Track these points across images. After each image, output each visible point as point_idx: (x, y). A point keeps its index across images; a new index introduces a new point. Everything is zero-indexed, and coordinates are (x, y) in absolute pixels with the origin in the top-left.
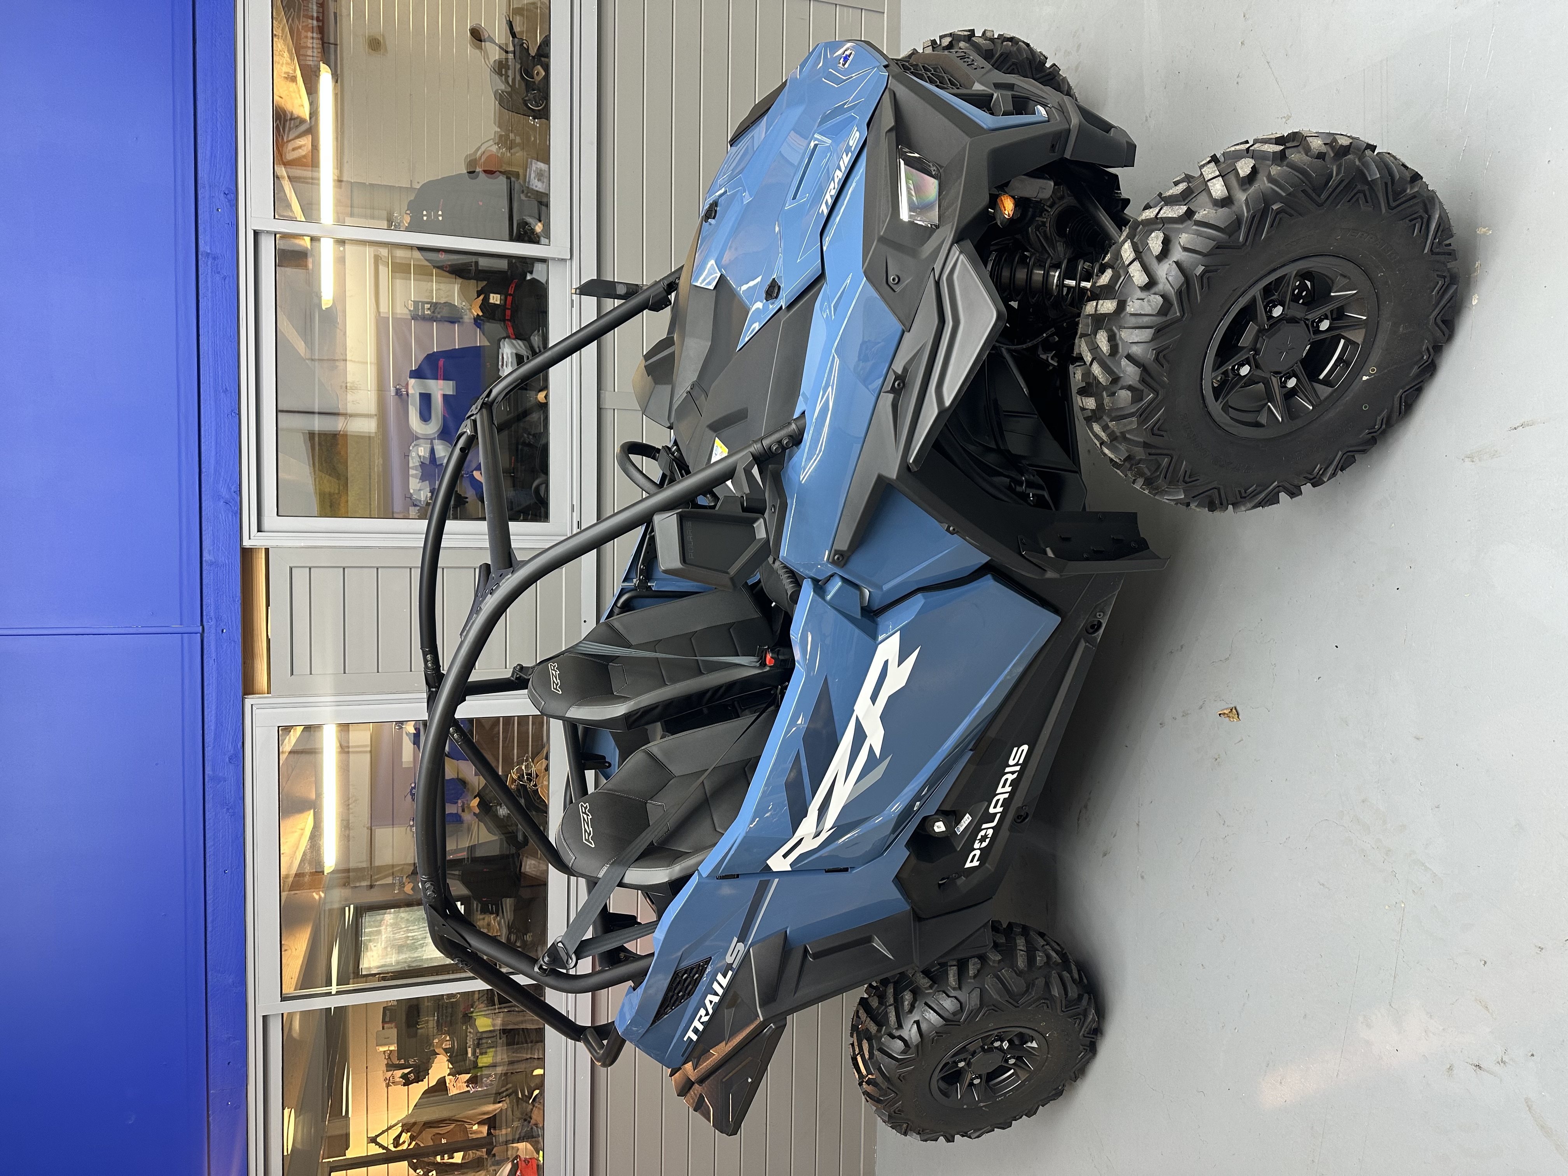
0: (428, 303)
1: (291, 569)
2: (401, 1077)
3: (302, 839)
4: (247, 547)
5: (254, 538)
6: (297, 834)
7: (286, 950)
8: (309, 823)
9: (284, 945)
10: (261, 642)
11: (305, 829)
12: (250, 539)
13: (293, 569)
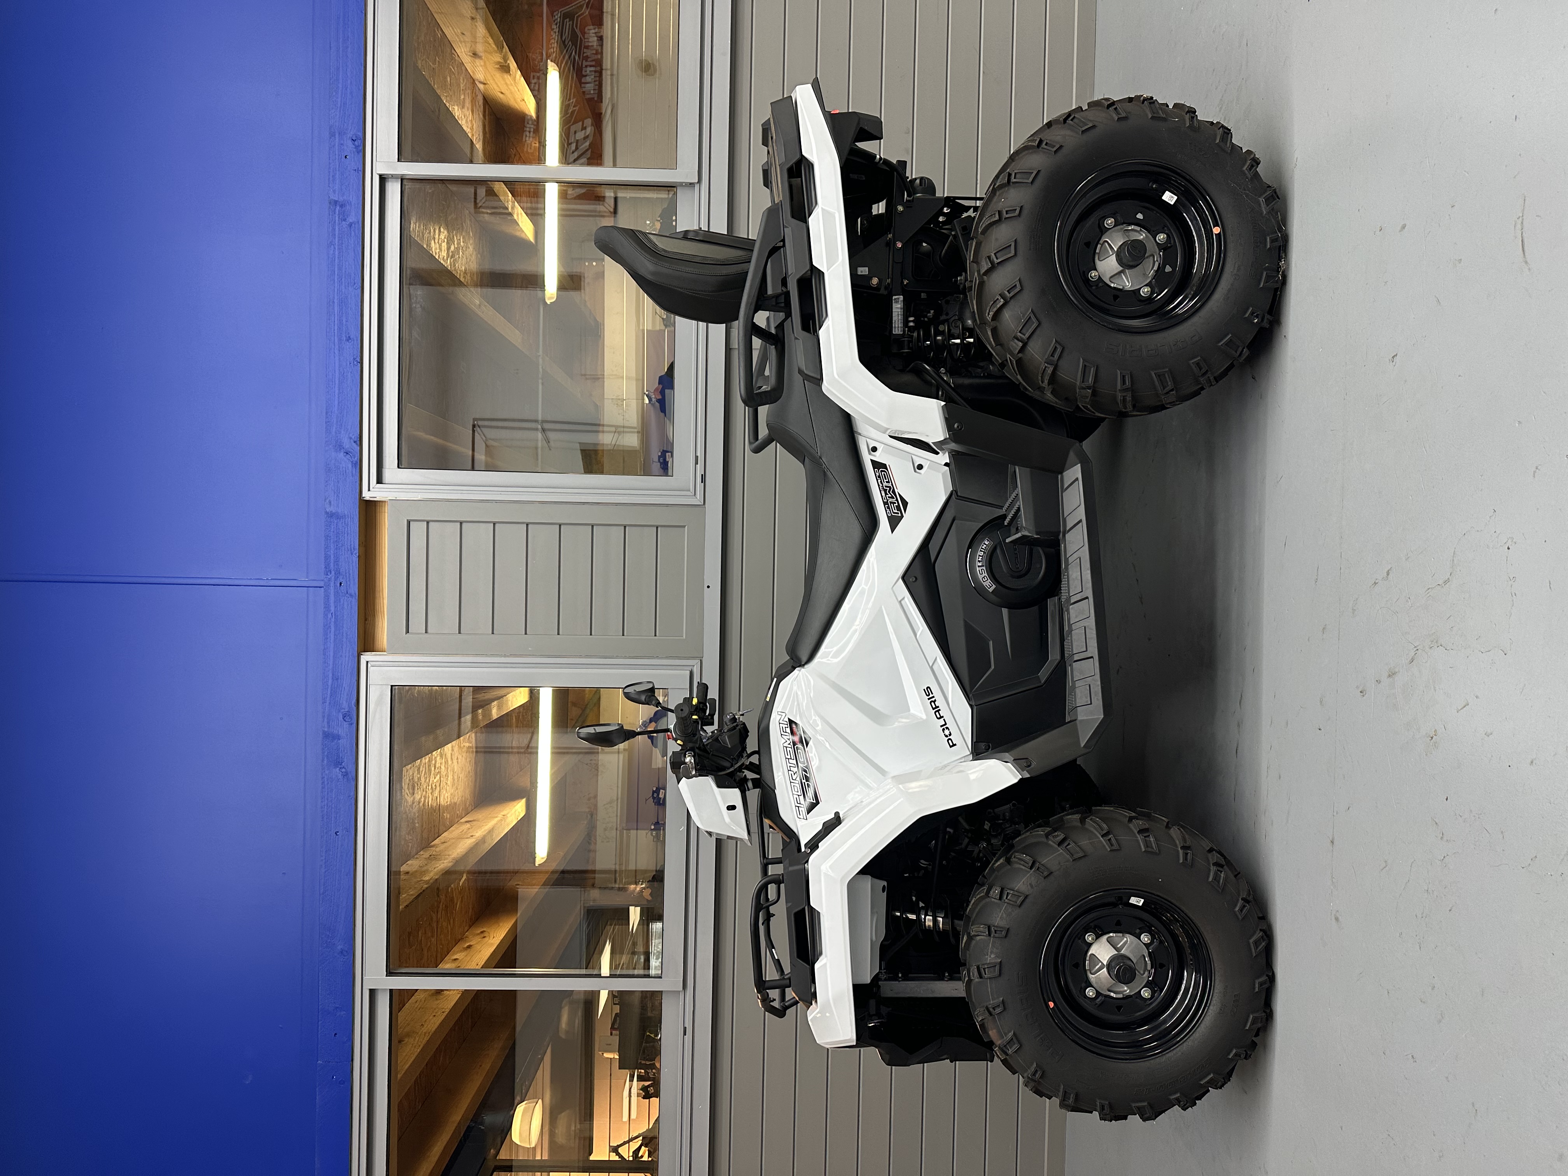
1: (409, 522)
3: (501, 825)
4: (367, 498)
5: (373, 490)
6: (496, 820)
7: (484, 937)
8: (516, 810)
9: (484, 931)
10: (383, 599)
11: (508, 815)
12: (369, 490)
13: (411, 523)
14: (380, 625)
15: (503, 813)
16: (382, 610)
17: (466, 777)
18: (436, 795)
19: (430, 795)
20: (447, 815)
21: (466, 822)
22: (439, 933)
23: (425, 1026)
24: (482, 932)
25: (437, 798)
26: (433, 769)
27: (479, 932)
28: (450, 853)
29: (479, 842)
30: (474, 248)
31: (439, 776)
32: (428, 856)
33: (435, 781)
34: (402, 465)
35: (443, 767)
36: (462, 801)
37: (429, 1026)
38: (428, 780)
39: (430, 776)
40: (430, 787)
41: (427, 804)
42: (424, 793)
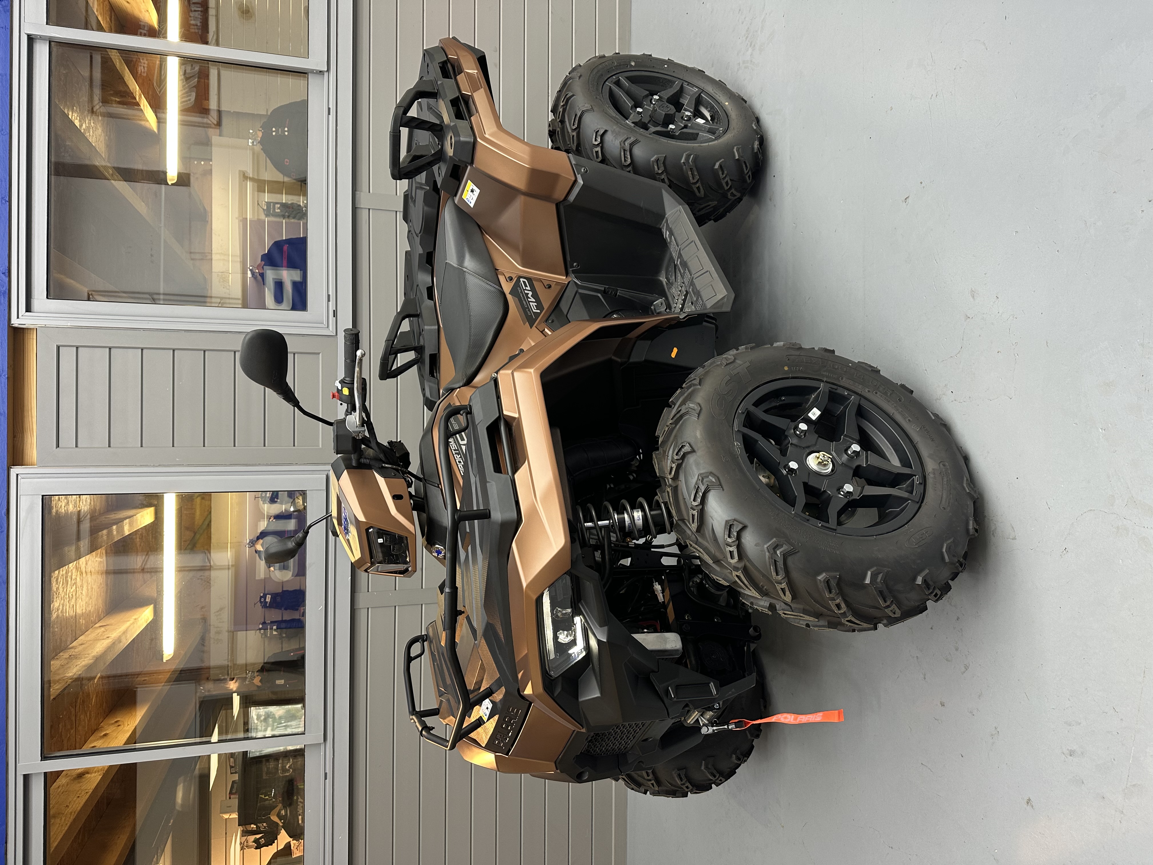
0: (277, 203)
1: (58, 348)
2: (254, 842)
3: (134, 627)
4: (16, 325)
5: (22, 317)
6: (128, 624)
7: (119, 726)
8: (146, 614)
9: (119, 721)
10: (32, 417)
11: (139, 619)
12: (18, 318)
13: (60, 348)
14: (29, 441)
15: (134, 618)
16: (31, 427)
17: (99, 588)
18: (73, 603)
19: (67, 603)
20: (82, 621)
21: (100, 627)
22: (77, 725)
23: (70, 807)
24: (116, 722)
25: (73, 606)
26: (70, 580)
27: (113, 722)
28: (90, 652)
29: (115, 641)
30: (102, 131)
31: (75, 586)
32: (68, 656)
33: (72, 591)
34: (50, 296)
35: (78, 579)
36: (95, 609)
37: (74, 805)
38: (65, 590)
39: (67, 586)
40: (67, 596)
41: (65, 611)
42: (62, 601)
